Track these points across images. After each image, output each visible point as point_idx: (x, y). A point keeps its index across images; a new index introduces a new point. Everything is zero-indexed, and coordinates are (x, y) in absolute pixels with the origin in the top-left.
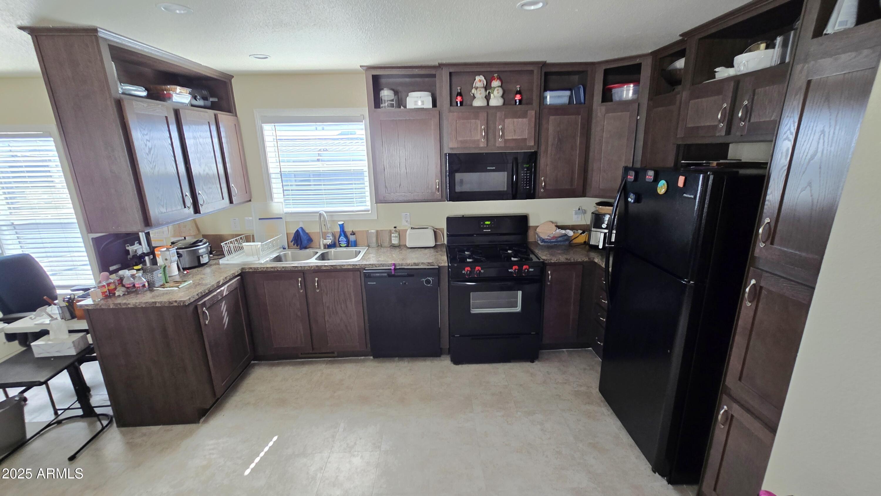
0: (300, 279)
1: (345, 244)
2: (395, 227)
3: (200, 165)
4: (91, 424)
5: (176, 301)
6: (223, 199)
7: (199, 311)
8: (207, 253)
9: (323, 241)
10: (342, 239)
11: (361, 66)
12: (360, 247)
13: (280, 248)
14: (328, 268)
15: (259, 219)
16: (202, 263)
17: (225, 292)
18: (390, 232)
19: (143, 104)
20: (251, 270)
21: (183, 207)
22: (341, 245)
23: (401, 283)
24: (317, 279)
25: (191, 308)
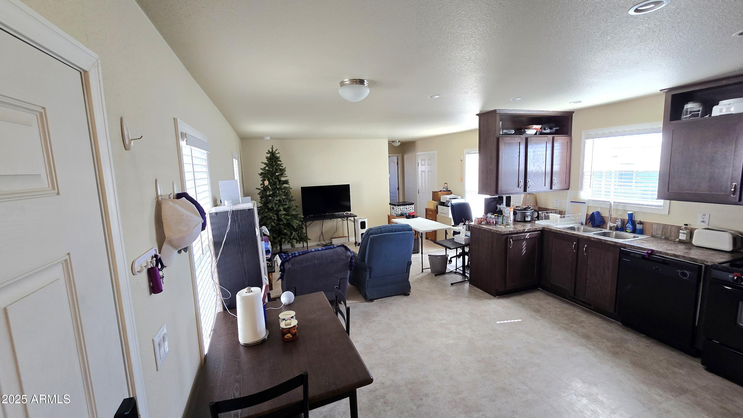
0: (575, 243)
1: (630, 230)
2: (686, 225)
3: (534, 166)
4: (463, 278)
5: (498, 231)
6: (545, 186)
7: (508, 240)
8: (531, 216)
9: (610, 224)
10: (628, 226)
11: (660, 91)
12: (644, 235)
13: (579, 223)
14: (595, 240)
15: (571, 202)
16: (526, 220)
17: (527, 236)
18: (679, 228)
19: (508, 138)
20: (548, 230)
21: (517, 187)
22: (627, 230)
23: (654, 268)
24: (586, 246)
25: (505, 237)
